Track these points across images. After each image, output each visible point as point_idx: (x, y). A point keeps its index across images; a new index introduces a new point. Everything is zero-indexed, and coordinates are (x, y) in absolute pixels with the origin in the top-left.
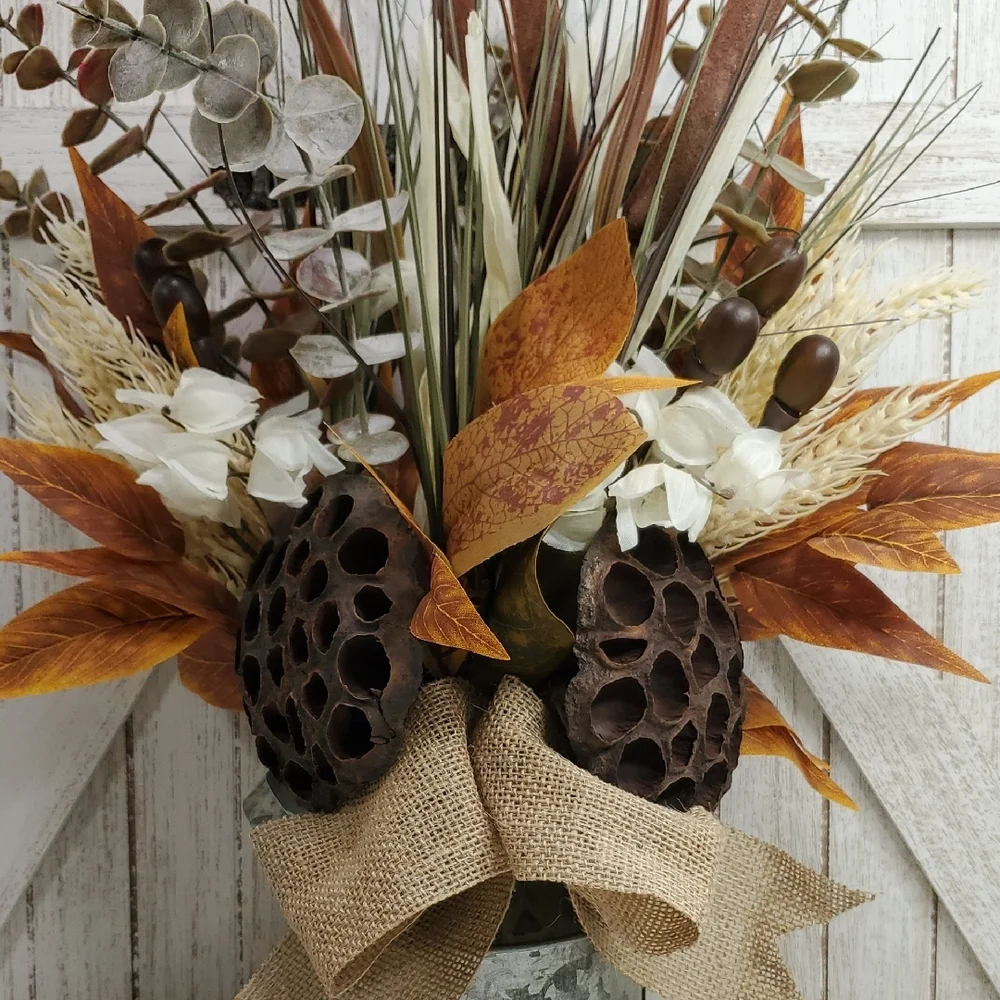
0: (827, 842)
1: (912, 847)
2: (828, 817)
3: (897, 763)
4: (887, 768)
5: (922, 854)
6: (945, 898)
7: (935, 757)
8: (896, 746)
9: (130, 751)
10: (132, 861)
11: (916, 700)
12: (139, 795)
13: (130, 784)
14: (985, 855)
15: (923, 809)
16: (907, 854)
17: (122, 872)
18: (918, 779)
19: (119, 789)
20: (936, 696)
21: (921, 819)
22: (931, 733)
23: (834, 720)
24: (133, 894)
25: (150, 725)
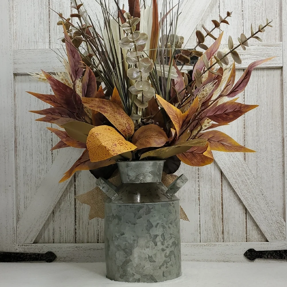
0: (222, 197)
1: (240, 197)
2: (222, 192)
3: (236, 179)
4: (234, 180)
5: (242, 199)
6: (248, 208)
7: (244, 178)
8: (236, 176)
9: (75, 181)
10: (75, 205)
11: (240, 166)
12: (77, 190)
13: (75, 188)
14: (256, 198)
15: (242, 189)
16: (239, 199)
17: (73, 207)
18: (241, 183)
19: (73, 189)
20: (244, 165)
21: (242, 191)
22: (243, 173)
23: (223, 170)
24: (75, 212)
25: (79, 175)
